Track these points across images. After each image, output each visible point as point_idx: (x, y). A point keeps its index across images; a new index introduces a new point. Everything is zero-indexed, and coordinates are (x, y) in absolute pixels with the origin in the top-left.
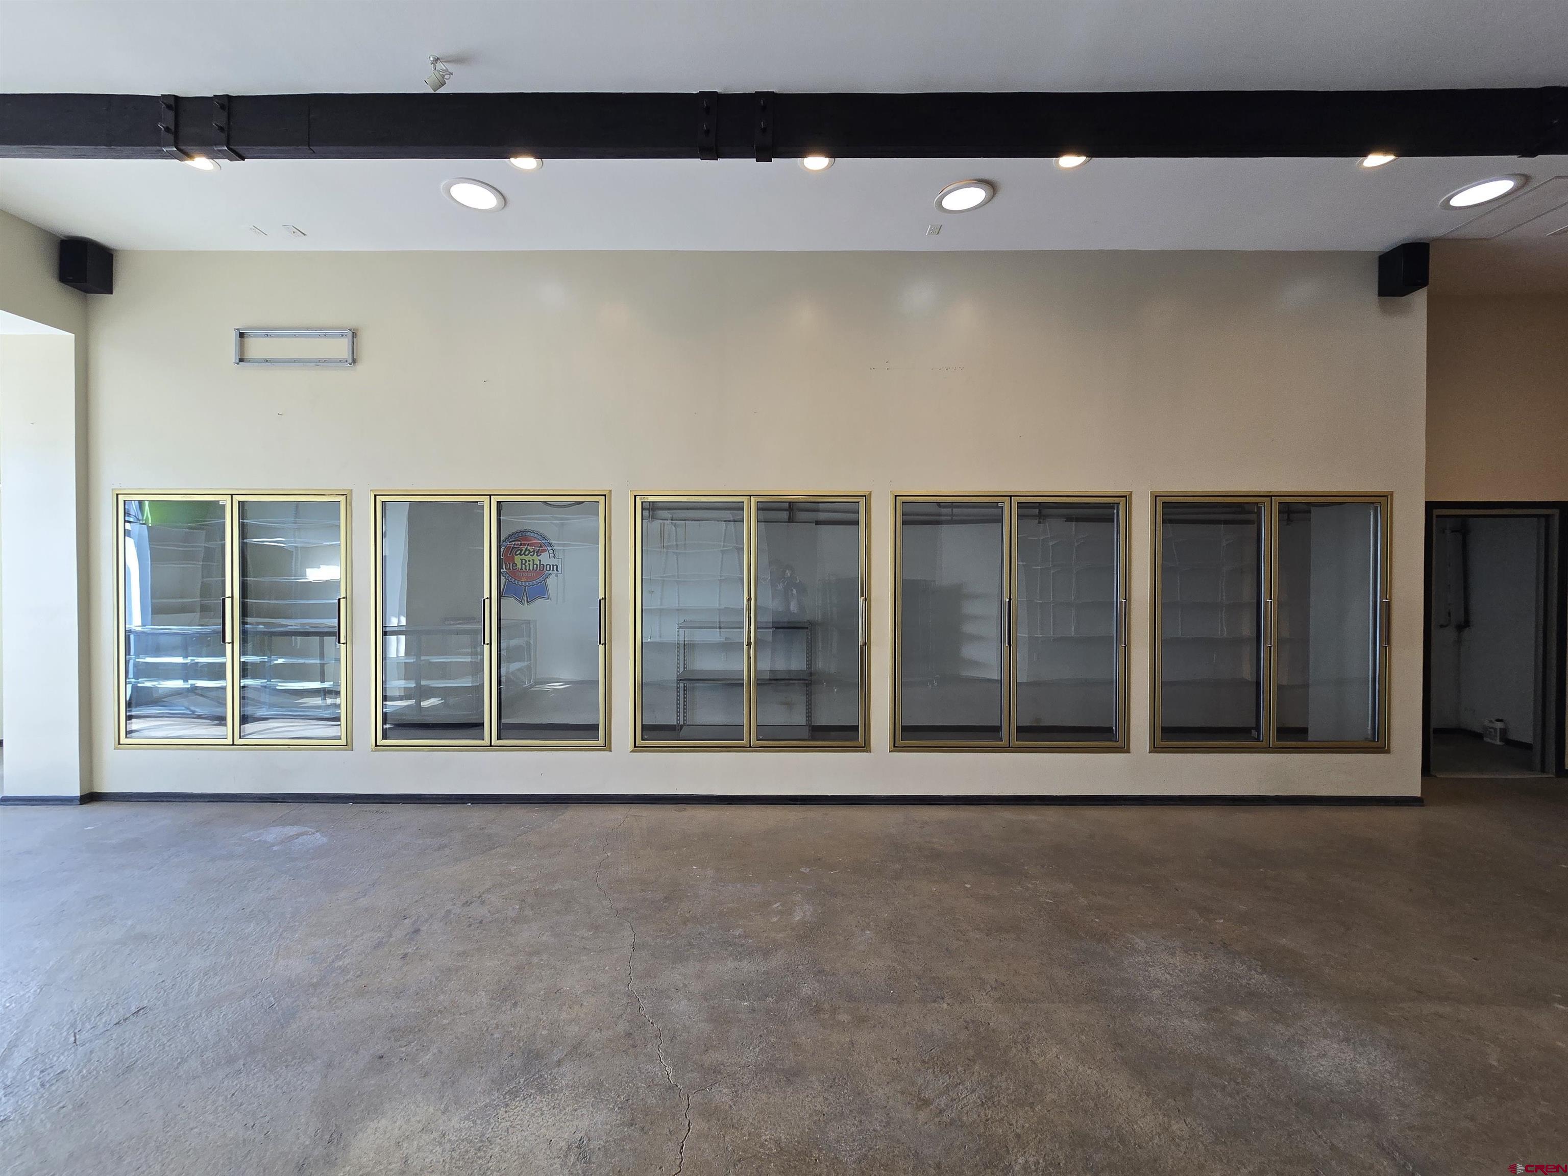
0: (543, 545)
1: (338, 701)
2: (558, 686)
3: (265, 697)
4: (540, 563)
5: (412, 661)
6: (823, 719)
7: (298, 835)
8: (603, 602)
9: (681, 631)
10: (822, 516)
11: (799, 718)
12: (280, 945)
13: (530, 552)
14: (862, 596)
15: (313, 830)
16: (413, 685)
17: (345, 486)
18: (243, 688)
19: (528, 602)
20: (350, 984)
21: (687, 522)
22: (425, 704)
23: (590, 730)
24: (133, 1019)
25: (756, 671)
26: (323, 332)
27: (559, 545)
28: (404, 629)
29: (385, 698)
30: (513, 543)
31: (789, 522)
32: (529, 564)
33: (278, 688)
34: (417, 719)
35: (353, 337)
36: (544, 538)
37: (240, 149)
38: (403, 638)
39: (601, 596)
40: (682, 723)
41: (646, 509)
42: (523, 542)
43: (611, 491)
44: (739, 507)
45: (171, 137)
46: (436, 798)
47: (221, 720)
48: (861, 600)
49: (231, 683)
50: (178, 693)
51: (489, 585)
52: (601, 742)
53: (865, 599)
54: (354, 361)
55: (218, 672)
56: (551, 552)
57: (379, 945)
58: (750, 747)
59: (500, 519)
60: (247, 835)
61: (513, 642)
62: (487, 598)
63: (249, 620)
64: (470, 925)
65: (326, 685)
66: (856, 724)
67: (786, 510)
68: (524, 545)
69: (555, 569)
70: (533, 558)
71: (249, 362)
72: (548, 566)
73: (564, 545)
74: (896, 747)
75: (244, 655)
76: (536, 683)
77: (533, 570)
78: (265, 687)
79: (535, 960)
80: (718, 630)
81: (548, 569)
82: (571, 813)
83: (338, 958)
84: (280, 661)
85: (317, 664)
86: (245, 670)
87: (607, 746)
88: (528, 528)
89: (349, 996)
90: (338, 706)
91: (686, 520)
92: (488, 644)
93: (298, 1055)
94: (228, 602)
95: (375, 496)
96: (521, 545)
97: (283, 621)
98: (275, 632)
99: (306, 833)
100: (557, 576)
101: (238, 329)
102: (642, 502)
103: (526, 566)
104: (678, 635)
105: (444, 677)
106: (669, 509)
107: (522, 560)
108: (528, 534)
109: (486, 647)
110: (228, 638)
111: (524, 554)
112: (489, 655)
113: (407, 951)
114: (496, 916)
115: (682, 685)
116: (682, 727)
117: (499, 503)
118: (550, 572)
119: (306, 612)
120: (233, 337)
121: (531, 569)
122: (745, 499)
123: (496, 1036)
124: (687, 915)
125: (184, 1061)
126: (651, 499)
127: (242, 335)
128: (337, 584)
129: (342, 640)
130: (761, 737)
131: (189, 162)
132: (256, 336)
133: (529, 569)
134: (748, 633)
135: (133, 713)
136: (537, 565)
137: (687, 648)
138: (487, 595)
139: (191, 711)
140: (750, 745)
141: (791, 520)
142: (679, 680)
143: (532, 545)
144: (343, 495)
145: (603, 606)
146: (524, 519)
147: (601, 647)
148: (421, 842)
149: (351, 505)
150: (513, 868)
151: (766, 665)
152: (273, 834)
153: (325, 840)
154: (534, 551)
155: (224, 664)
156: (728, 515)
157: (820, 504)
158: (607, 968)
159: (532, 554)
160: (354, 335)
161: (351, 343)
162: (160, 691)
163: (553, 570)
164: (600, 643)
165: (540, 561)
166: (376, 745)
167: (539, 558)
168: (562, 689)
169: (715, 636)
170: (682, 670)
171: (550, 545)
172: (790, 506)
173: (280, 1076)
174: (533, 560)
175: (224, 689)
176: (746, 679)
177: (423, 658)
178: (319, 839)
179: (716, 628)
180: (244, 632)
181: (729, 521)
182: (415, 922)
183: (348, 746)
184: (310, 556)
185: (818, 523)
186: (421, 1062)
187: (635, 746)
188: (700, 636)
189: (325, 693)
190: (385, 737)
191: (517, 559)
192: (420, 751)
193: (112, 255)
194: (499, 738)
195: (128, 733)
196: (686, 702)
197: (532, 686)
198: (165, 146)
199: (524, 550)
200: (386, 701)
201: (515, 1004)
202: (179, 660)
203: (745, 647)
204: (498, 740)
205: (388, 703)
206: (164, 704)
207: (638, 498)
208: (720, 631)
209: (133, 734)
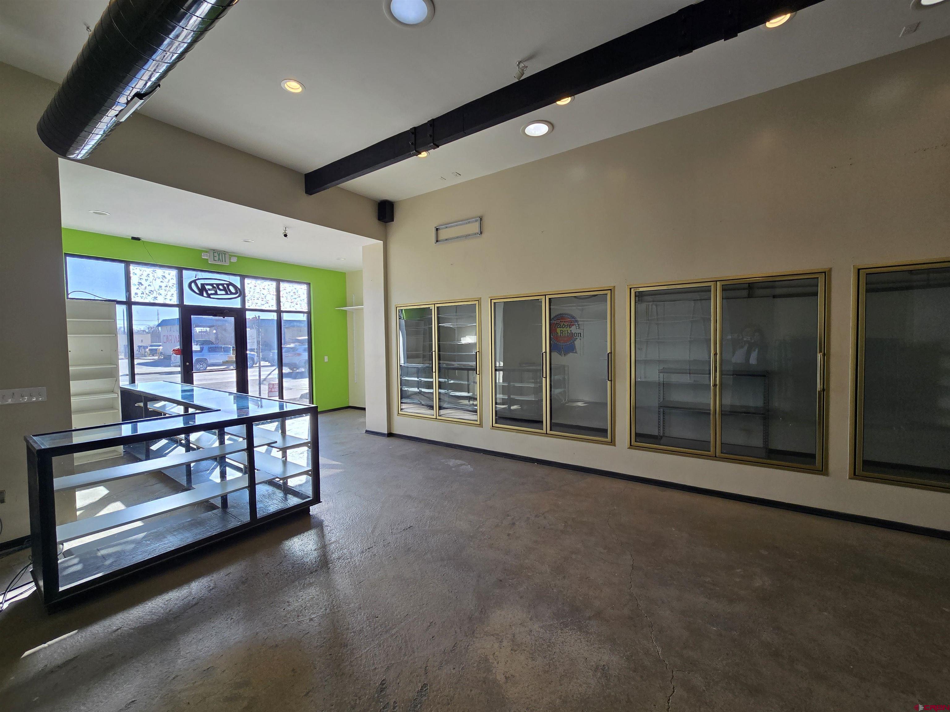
0: (573, 321)
1: (475, 403)
2: (580, 404)
3: (447, 399)
4: (571, 332)
5: (506, 385)
6: (778, 445)
7: (462, 465)
8: (610, 355)
9: (661, 375)
10: (778, 291)
11: (757, 441)
12: (457, 514)
13: (565, 326)
14: (820, 352)
15: (467, 464)
16: (507, 398)
17: (476, 296)
18: (439, 393)
19: (564, 355)
20: (486, 541)
21: (665, 302)
22: (512, 408)
23: (602, 432)
24: (409, 529)
25: (721, 405)
26: (467, 221)
27: (581, 321)
28: (502, 368)
29: (496, 403)
30: (556, 321)
31: (748, 298)
32: (565, 333)
33: (450, 394)
34: (509, 415)
35: (481, 221)
36: (573, 317)
37: (436, 143)
38: (501, 373)
39: (609, 351)
40: (661, 435)
41: (637, 296)
42: (561, 320)
43: (615, 286)
44: (707, 290)
45: (413, 147)
46: (519, 458)
47: (431, 407)
48: (819, 356)
49: (435, 391)
50: (416, 393)
51: (545, 346)
52: (609, 439)
53: (824, 355)
54: (481, 233)
55: (429, 385)
56: (577, 325)
57: (497, 526)
58: (716, 457)
59: (550, 308)
60: (442, 461)
61: (557, 377)
62: (544, 352)
63: (441, 362)
64: (539, 528)
65: (470, 394)
66: (814, 453)
67: (747, 289)
68: (562, 322)
69: (579, 336)
70: (567, 329)
71: (440, 241)
72: (576, 334)
73: (583, 321)
74: (855, 475)
75: (440, 378)
76: (569, 401)
77: (567, 336)
78: (446, 393)
79: (574, 556)
80: (689, 375)
81: (576, 335)
82: (590, 479)
83: (480, 527)
84: (452, 382)
85: (466, 384)
86: (441, 385)
87: (612, 443)
88: (564, 312)
89: (486, 546)
90: (476, 405)
91: (664, 301)
92: (545, 378)
93: (467, 567)
94: (434, 353)
95: (491, 300)
96: (560, 322)
97: (453, 363)
98: (450, 368)
99: (464, 464)
100: (580, 339)
101: (436, 227)
102: (635, 292)
103: (563, 334)
104: (659, 377)
105: (521, 395)
106: (652, 295)
107: (561, 330)
108: (564, 316)
109: (544, 379)
110: (434, 371)
111: (562, 327)
112: (546, 383)
113: (509, 532)
114: (552, 526)
115: (662, 410)
116: (661, 437)
117: (550, 299)
118: (577, 337)
119: (461, 359)
120: (434, 230)
121: (566, 335)
122: (712, 284)
123: (555, 590)
124: (669, 558)
125: (426, 554)
126: (641, 289)
127: (437, 230)
128: (475, 344)
129: (478, 373)
130: (724, 451)
131: (420, 156)
132: (442, 229)
133: (565, 336)
134: (715, 378)
135: (403, 401)
136: (569, 333)
137: (665, 386)
138: (544, 351)
139: (420, 402)
140: (716, 454)
141: (750, 296)
142: (660, 407)
143: (566, 322)
144: (477, 300)
145: (611, 358)
146: (564, 307)
147: (609, 383)
148: (514, 479)
149: (481, 305)
150: (560, 503)
151: (728, 400)
152: (452, 462)
153: (472, 469)
154: (567, 326)
155: (432, 382)
156: (696, 296)
157: (777, 283)
158: (616, 574)
159: (566, 327)
160: (481, 219)
161: (480, 224)
162: (410, 392)
163: (578, 336)
164: (608, 380)
165: (571, 331)
166: (492, 426)
167: (570, 329)
168: (582, 406)
169: (686, 379)
170: (661, 400)
171: (577, 321)
172: (749, 286)
173: (461, 573)
174: (567, 330)
175: (432, 393)
176: (712, 408)
177: (512, 384)
178: (469, 468)
179: (686, 373)
180: (439, 367)
181: (697, 300)
182: (513, 519)
183: (481, 425)
184: (463, 331)
185: (774, 297)
186: (519, 590)
187: (631, 445)
188: (675, 378)
189: (469, 398)
190: (496, 423)
191: (558, 330)
192: (512, 432)
193: (393, 205)
194: (551, 430)
195: (401, 409)
196: (665, 421)
197: (566, 403)
198: (411, 152)
199: (562, 325)
200: (497, 405)
201: (564, 577)
202: (416, 379)
203: (712, 387)
204: (550, 431)
205: (497, 406)
206: (411, 398)
207: (632, 290)
208: (690, 376)
209: (403, 410)
